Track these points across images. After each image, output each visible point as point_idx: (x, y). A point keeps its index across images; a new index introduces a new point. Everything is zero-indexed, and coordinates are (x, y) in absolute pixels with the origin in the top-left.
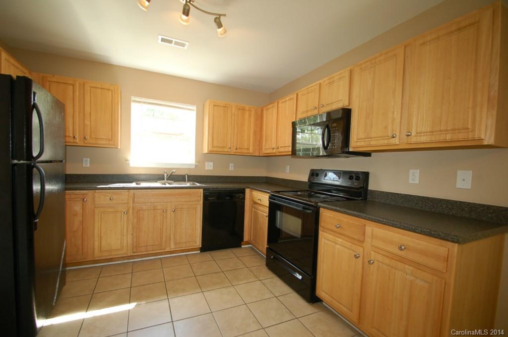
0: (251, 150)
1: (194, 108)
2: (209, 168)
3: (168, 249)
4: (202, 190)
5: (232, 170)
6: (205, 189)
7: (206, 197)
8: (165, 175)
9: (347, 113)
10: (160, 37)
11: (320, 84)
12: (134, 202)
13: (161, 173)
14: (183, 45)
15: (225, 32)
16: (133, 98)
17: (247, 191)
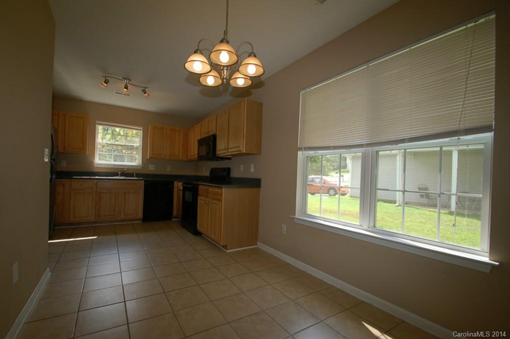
0: (181, 157)
1: (141, 128)
2: (152, 169)
3: (119, 219)
4: (143, 181)
5: (169, 170)
6: (145, 181)
7: (146, 187)
8: (119, 172)
9: (214, 137)
10: (115, 92)
11: (208, 120)
12: (97, 187)
13: (117, 171)
14: (129, 95)
15: (149, 95)
16: (97, 122)
17: (175, 183)
